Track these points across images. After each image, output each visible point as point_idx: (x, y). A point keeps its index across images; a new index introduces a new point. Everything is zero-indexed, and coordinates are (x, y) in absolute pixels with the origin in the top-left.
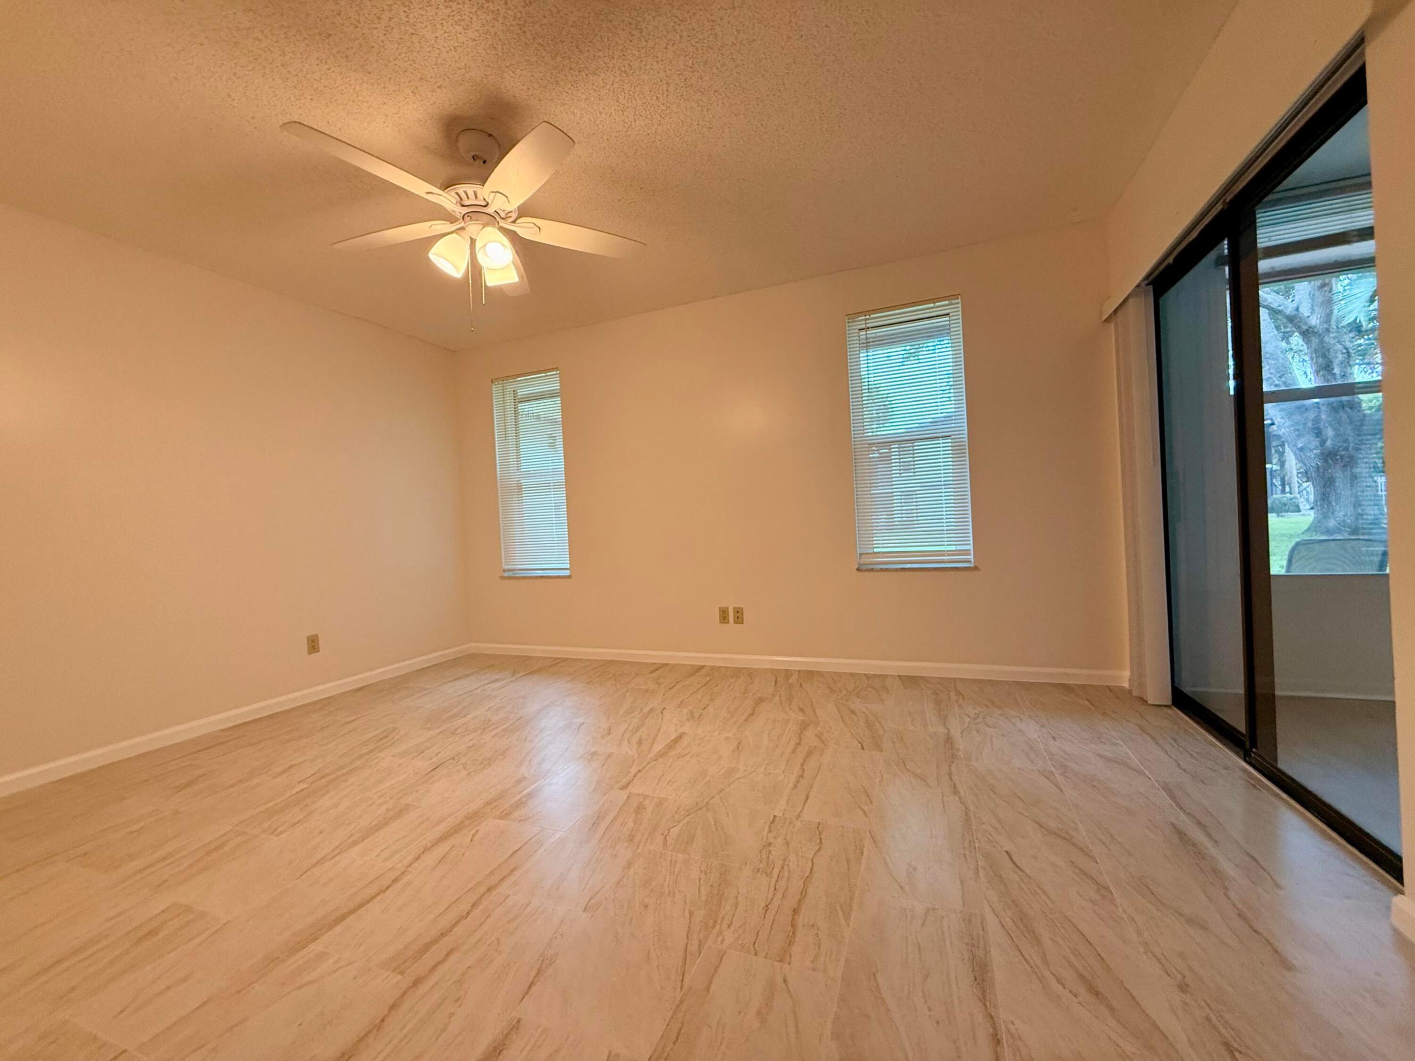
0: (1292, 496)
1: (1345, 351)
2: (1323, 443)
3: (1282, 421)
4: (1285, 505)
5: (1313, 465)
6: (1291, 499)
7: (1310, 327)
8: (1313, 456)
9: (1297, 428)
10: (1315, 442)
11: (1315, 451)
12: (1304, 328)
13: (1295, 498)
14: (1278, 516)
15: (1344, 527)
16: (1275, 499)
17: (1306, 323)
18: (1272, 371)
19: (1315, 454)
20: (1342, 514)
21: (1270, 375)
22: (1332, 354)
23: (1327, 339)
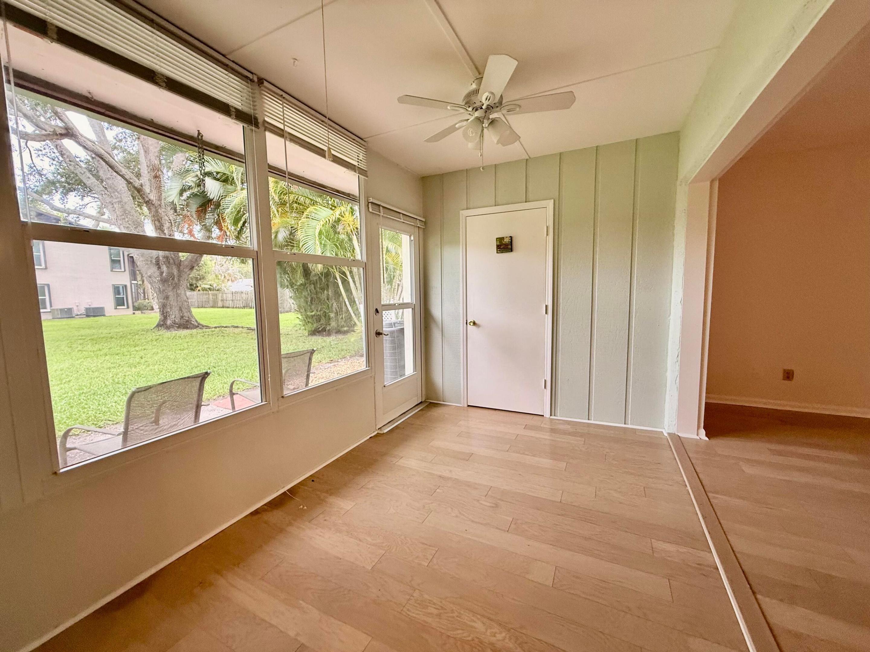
0: (149, 301)
1: (169, 221)
2: (162, 273)
3: (138, 257)
4: (145, 306)
5: (157, 287)
6: (148, 303)
7: (150, 200)
8: (157, 281)
9: (147, 262)
10: (157, 273)
11: (157, 279)
12: (147, 199)
13: (150, 302)
14: (142, 313)
15: (175, 324)
16: (140, 303)
17: (147, 197)
18: (130, 222)
19: (158, 280)
20: (173, 316)
21: (128, 225)
22: (163, 221)
23: (159, 210)
